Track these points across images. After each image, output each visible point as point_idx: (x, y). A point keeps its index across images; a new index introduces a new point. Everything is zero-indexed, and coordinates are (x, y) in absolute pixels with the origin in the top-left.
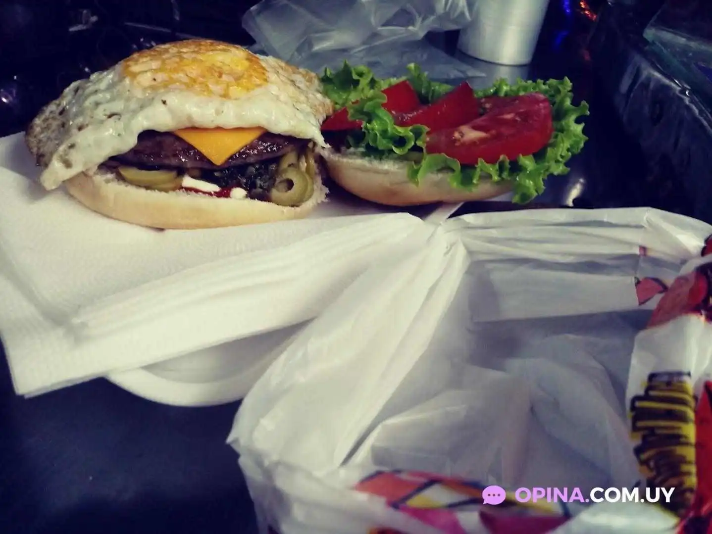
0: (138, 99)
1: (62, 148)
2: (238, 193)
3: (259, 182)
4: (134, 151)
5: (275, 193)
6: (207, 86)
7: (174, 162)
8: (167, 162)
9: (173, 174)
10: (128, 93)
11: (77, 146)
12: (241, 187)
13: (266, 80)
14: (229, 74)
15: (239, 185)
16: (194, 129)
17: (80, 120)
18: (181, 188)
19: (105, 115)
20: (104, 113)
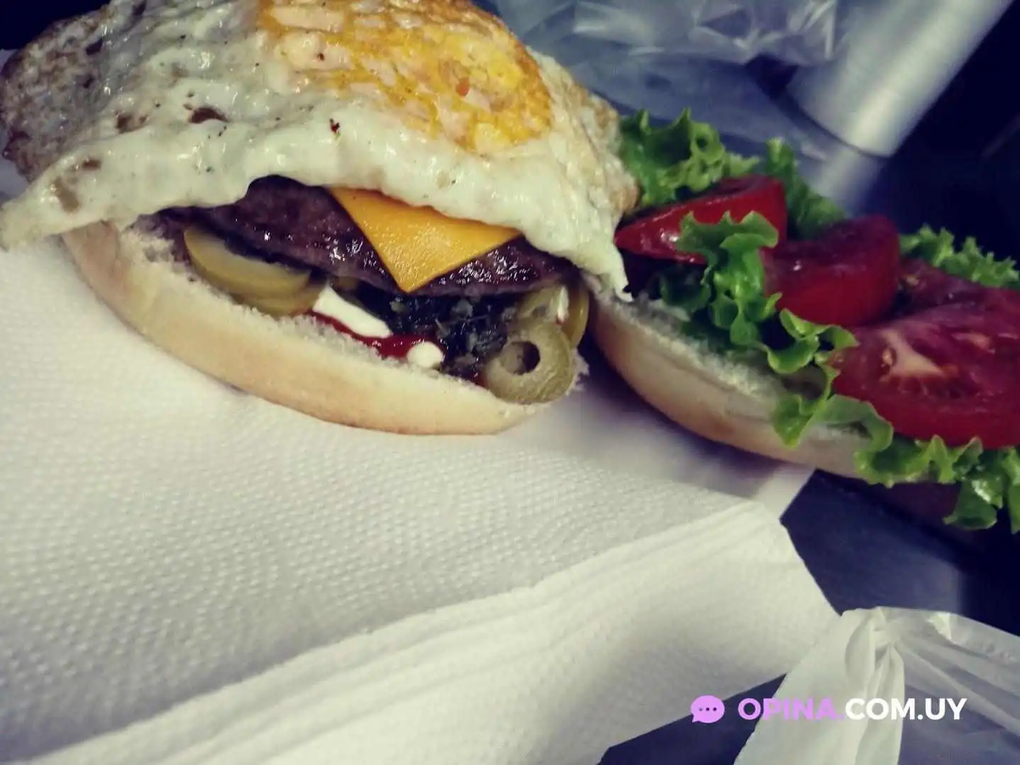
0: (275, 94)
1: (67, 161)
2: (427, 353)
3: (473, 340)
4: (232, 210)
5: (498, 369)
6: (433, 109)
7: (312, 256)
8: (297, 253)
9: (302, 278)
10: (254, 69)
11: (103, 166)
12: (436, 342)
13: (548, 122)
14: (484, 92)
15: (431, 337)
16: (377, 195)
17: (126, 101)
18: (311, 312)
19: (188, 107)
20: (186, 101)
